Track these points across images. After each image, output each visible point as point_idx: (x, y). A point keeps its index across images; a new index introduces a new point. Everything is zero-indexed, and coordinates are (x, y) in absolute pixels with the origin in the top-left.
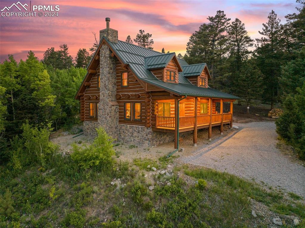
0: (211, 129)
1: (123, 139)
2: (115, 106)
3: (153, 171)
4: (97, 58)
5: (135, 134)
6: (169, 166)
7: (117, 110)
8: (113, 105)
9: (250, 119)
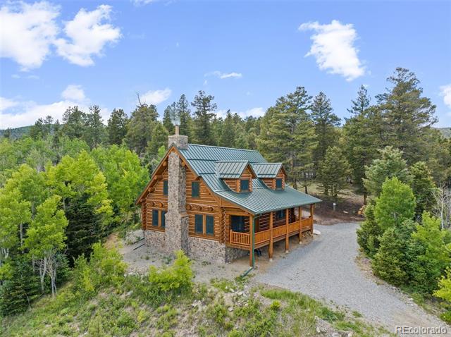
0: (287, 241)
1: (193, 253)
2: (185, 217)
3: (231, 292)
4: (164, 164)
5: (208, 249)
6: (246, 287)
7: (187, 222)
8: (183, 217)
9: (336, 220)
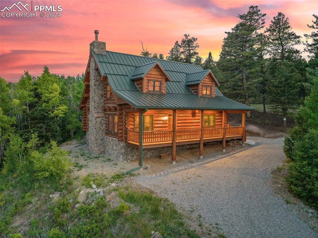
0: (202, 146)
2: (100, 118)
5: (114, 147)
6: (113, 184)
7: (103, 122)
8: (98, 117)
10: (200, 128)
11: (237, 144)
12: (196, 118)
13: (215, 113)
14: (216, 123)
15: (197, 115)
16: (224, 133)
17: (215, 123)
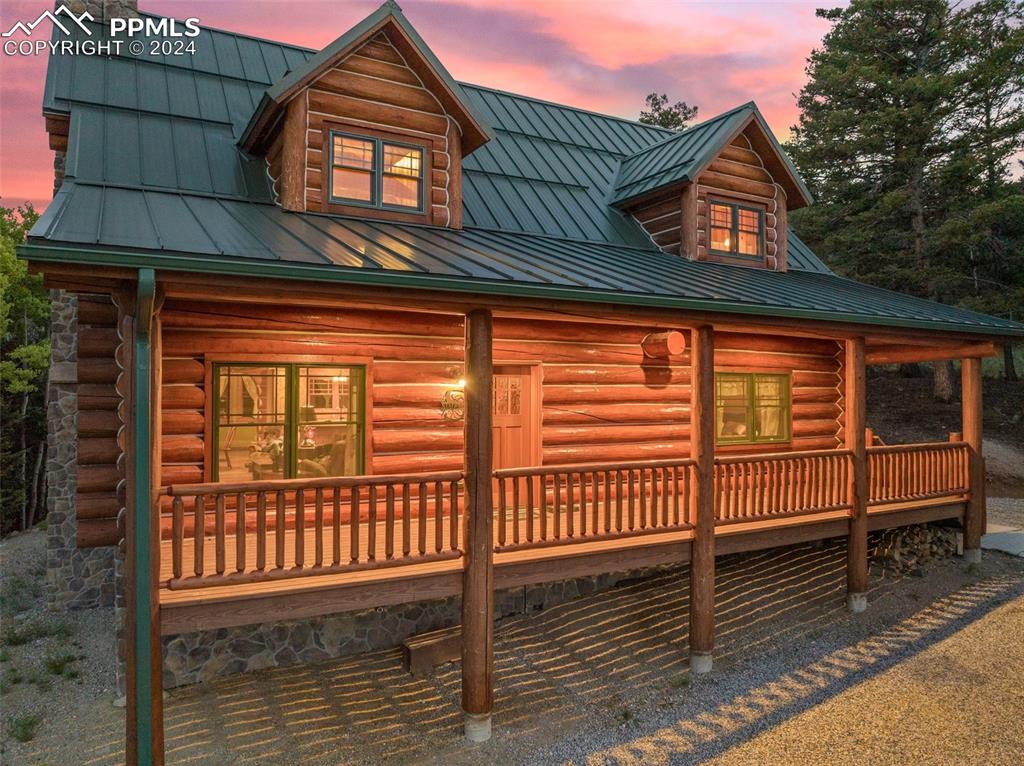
0: (706, 578)
10: (694, 457)
11: (933, 554)
12: (672, 389)
13: (789, 362)
14: (797, 425)
15: (677, 371)
16: (855, 485)
17: (789, 425)
